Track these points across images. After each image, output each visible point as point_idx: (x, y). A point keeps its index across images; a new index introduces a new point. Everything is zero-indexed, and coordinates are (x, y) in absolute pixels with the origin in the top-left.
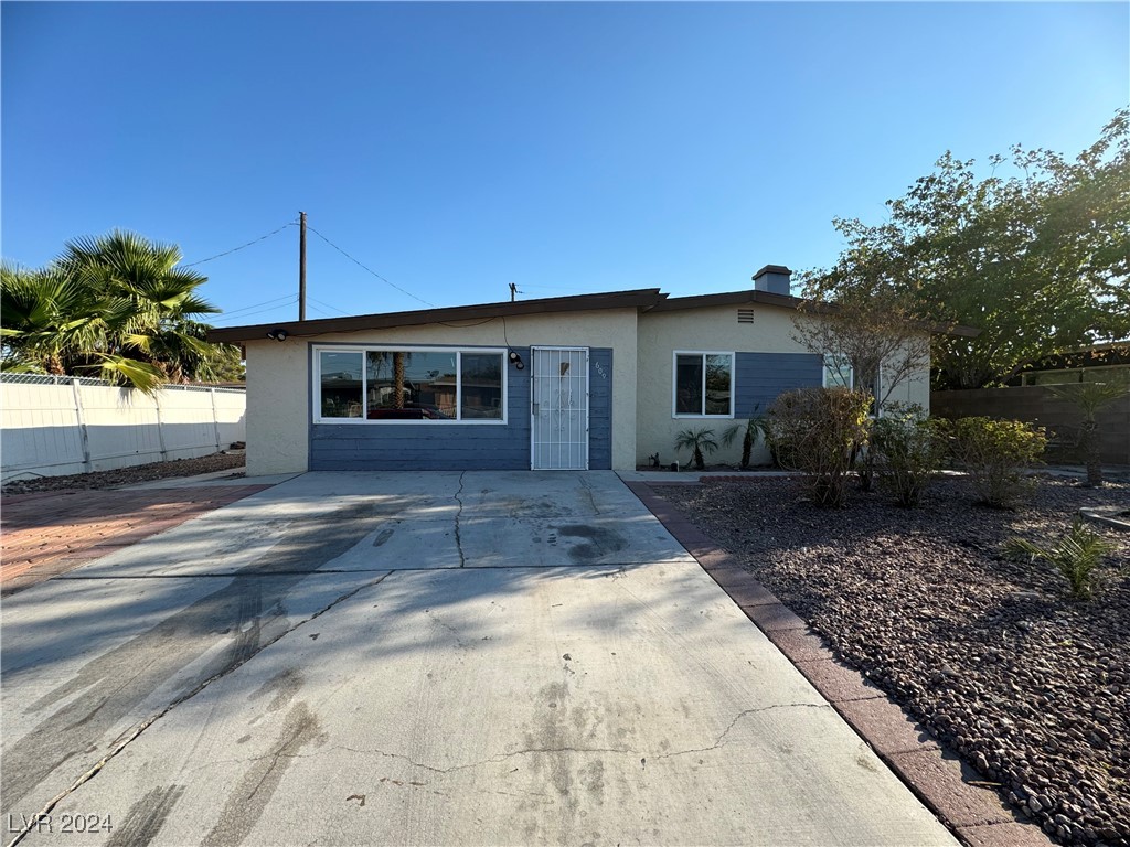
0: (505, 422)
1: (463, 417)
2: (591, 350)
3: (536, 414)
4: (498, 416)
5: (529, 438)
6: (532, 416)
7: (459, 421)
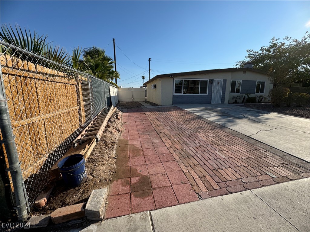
0: (207, 94)
1: (200, 93)
2: (223, 80)
3: (213, 93)
4: (206, 93)
5: (211, 97)
6: (212, 93)
7: (199, 94)
